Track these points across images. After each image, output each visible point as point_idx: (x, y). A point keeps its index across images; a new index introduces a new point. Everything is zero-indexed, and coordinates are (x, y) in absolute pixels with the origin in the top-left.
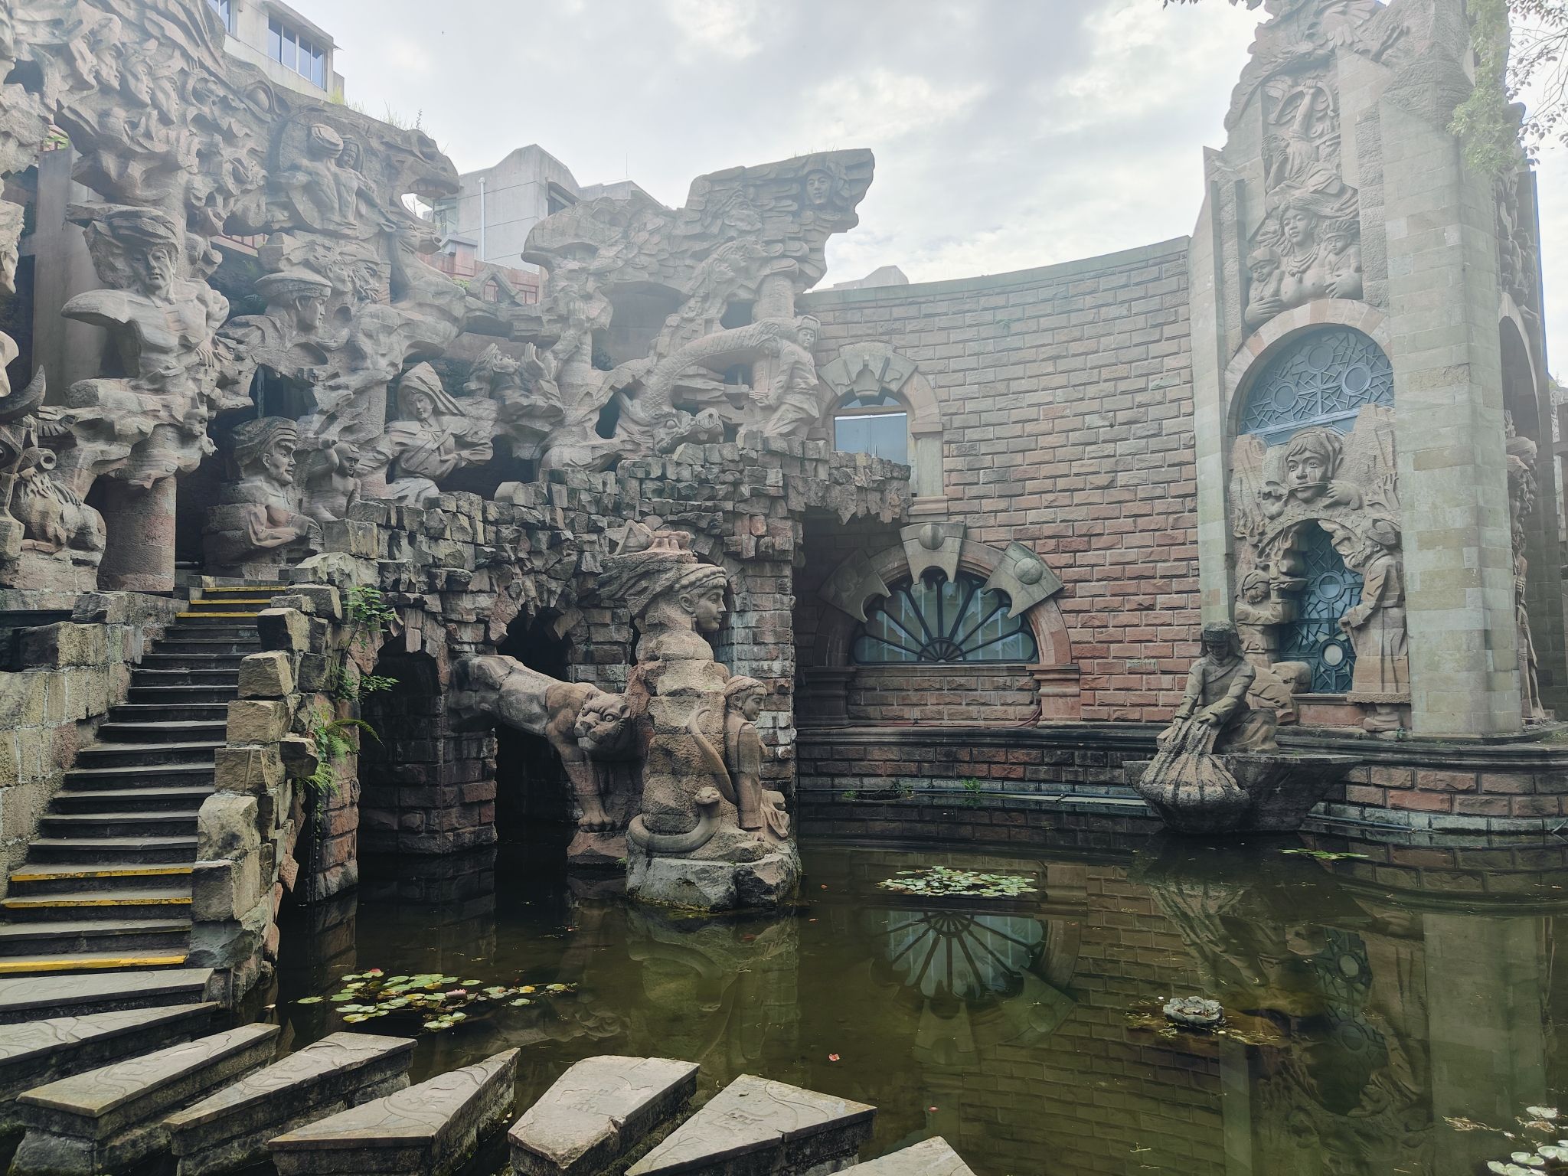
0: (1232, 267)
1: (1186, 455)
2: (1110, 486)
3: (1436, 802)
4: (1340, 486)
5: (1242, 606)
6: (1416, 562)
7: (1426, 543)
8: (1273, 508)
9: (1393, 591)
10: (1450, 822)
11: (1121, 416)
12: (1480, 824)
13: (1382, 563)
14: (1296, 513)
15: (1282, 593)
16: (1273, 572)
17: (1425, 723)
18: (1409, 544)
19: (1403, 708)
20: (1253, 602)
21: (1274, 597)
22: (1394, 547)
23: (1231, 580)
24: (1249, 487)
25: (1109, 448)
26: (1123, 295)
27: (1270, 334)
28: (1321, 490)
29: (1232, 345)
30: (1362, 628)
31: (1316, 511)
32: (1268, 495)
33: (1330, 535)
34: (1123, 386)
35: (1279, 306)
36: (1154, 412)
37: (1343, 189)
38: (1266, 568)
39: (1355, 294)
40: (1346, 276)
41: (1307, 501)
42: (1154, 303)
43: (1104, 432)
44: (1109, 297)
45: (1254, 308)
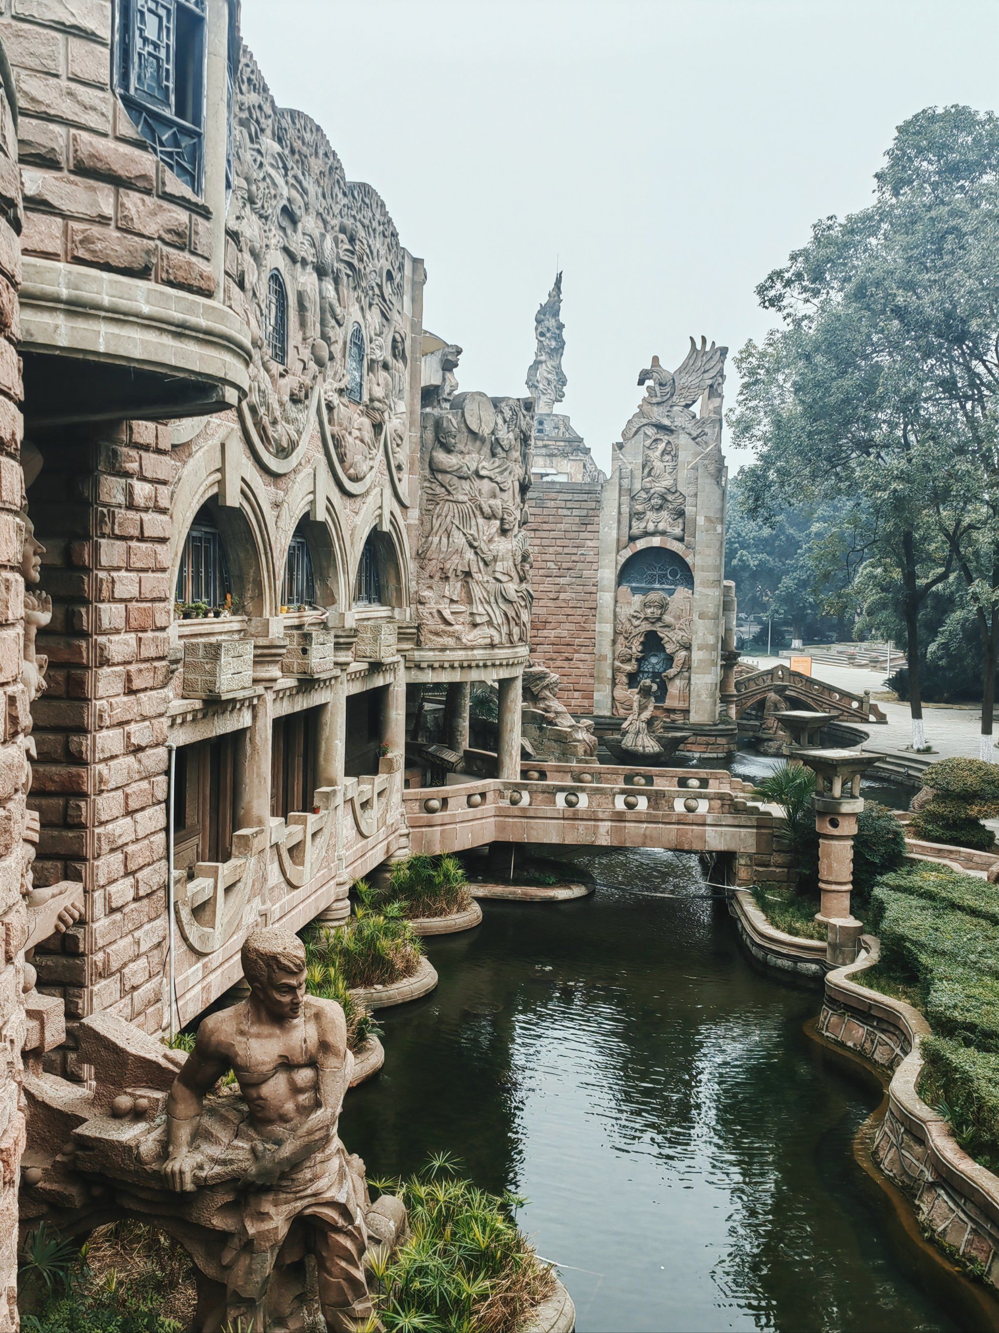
0: (625, 509)
1: (594, 589)
2: (557, 599)
3: (703, 749)
4: (668, 618)
5: (617, 663)
6: (697, 655)
7: (700, 649)
8: (636, 623)
9: (687, 665)
10: (706, 755)
11: (565, 565)
12: (715, 755)
13: (683, 653)
14: (646, 627)
15: (637, 660)
16: (634, 650)
17: (695, 717)
18: (694, 648)
19: (686, 712)
20: (622, 662)
21: (633, 661)
22: (688, 648)
23: (614, 653)
24: (625, 611)
25: (558, 580)
26: (569, 505)
27: (641, 544)
28: (659, 619)
29: (622, 544)
30: (671, 679)
31: (657, 628)
32: (634, 617)
33: (662, 639)
34: (566, 550)
35: (646, 534)
36: (579, 566)
37: (676, 491)
38: (631, 648)
39: (681, 540)
40: (677, 531)
41: (653, 623)
42: (584, 513)
43: (555, 572)
44: (563, 504)
45: (635, 531)
